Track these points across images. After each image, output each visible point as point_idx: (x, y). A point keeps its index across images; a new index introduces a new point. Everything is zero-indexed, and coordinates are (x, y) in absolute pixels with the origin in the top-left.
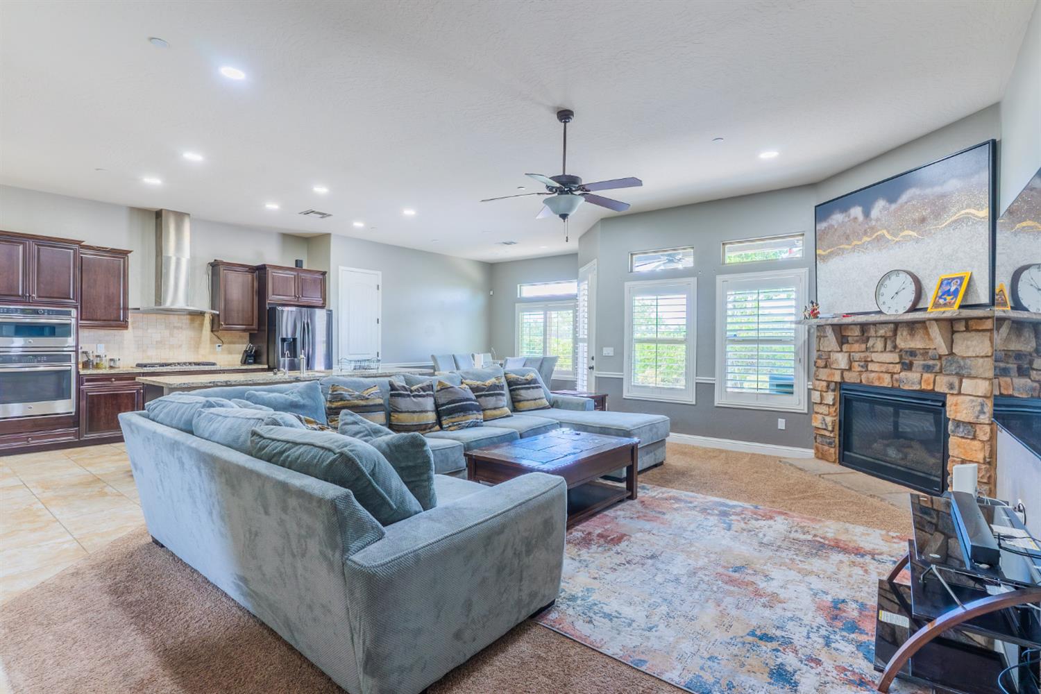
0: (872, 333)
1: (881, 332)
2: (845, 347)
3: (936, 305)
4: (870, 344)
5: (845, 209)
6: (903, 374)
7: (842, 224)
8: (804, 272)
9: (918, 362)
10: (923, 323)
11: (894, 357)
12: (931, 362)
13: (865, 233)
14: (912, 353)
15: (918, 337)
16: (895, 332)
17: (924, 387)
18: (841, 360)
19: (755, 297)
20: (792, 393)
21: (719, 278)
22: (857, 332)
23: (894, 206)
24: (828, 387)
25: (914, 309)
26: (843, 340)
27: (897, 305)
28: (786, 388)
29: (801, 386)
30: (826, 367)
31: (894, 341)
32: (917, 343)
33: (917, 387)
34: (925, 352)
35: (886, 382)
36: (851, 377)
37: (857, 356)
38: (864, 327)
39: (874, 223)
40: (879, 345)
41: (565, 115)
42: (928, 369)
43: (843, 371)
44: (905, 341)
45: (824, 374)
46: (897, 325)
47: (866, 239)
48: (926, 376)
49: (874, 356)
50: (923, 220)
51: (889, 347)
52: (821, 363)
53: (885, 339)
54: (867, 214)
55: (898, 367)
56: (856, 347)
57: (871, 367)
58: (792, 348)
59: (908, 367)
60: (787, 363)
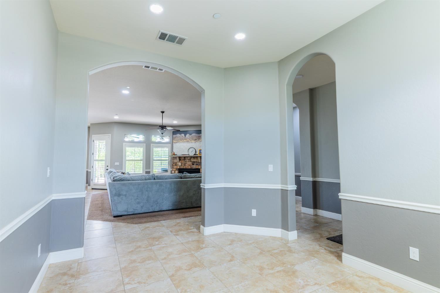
0: (186, 158)
1: (188, 158)
2: (180, 161)
3: (199, 154)
4: (186, 160)
5: (180, 134)
6: (193, 166)
7: (180, 137)
8: (170, 145)
9: (195, 164)
10: (197, 157)
11: (191, 163)
12: (197, 164)
13: (185, 139)
14: (194, 162)
15: (195, 159)
16: (191, 158)
17: (197, 168)
18: (180, 164)
19: (160, 150)
20: (167, 172)
21: (152, 144)
22: (183, 158)
23: (191, 136)
24: (176, 170)
25: (195, 155)
26: (180, 160)
27: (192, 154)
28: (166, 171)
29: (170, 170)
30: (175, 165)
31: (191, 160)
32: (195, 160)
33: (195, 168)
34: (196, 162)
35: (189, 167)
36: (182, 167)
37: (183, 163)
38: (185, 157)
39: (186, 138)
40: (188, 161)
41: (163, 112)
42: (197, 165)
43: (180, 166)
44: (193, 160)
45: (175, 167)
46: (191, 157)
47: (185, 141)
48: (197, 166)
49: (187, 163)
50: (196, 139)
51: (190, 161)
52: (174, 165)
53: (189, 159)
54: (185, 136)
55: (192, 165)
56: (183, 161)
57: (186, 165)
58: (167, 162)
59: (193, 164)
60: (166, 165)
